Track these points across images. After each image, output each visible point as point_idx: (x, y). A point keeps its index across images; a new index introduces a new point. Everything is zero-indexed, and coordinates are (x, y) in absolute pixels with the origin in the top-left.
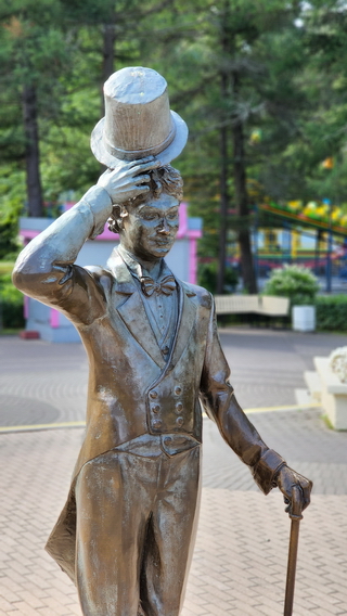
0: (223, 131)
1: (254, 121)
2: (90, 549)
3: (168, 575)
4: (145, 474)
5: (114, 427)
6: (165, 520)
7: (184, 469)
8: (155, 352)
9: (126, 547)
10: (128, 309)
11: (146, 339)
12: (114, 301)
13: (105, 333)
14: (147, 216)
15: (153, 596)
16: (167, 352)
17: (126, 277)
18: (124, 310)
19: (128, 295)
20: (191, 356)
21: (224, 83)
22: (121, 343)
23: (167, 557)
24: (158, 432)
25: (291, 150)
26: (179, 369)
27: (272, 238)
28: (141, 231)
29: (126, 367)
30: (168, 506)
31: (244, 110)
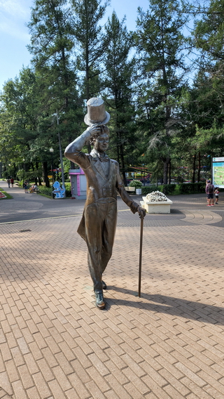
0: (118, 147)
1: (125, 144)
2: (89, 229)
3: (110, 236)
4: (103, 208)
5: (94, 196)
6: (108, 220)
7: (113, 207)
8: (104, 176)
9: (98, 228)
10: (96, 165)
11: (101, 172)
12: (93, 162)
13: (91, 171)
14: (100, 140)
15: (106, 241)
16: (107, 176)
17: (95, 156)
18: (95, 165)
19: (96, 161)
20: (113, 178)
21: (118, 135)
22: (95, 174)
23: (109, 231)
24: (106, 197)
25: (134, 151)
26: (110, 180)
27: (130, 174)
28: (99, 144)
29: (97, 180)
30: (109, 217)
31: (123, 141)
